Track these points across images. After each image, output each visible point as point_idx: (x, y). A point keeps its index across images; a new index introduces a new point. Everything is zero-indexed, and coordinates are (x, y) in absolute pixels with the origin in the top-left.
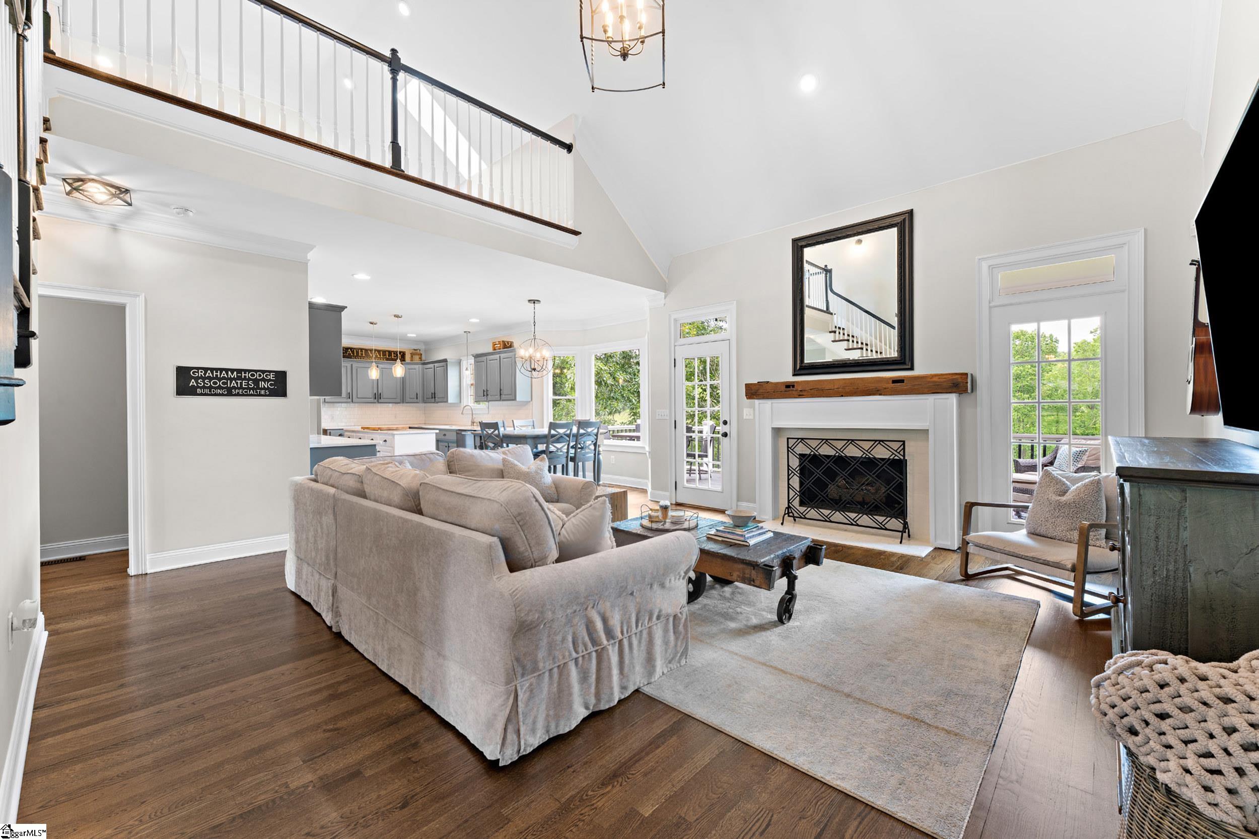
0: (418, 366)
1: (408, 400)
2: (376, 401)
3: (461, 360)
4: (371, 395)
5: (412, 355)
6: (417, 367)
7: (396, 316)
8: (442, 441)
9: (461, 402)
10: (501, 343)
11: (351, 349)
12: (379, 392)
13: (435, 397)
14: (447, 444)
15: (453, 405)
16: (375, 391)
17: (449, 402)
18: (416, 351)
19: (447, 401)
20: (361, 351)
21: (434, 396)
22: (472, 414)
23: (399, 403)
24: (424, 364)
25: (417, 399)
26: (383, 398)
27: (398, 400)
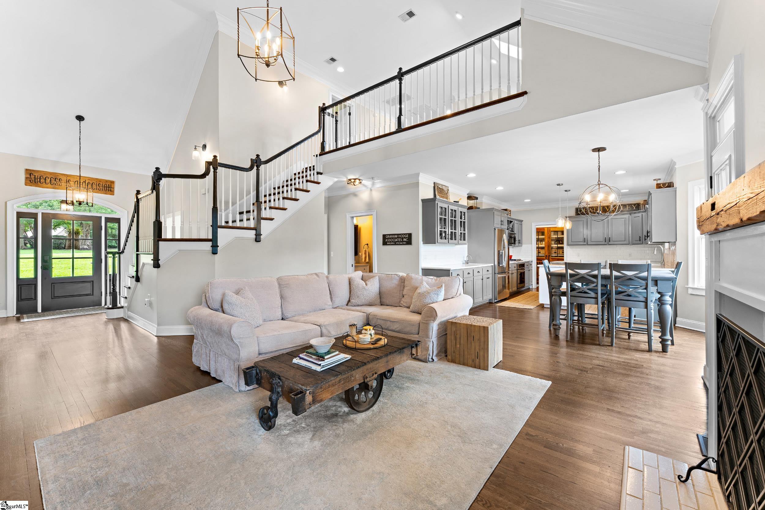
1: (634, 242)
2: (606, 243)
4: (602, 239)
7: (558, 185)
12: (609, 237)
16: (606, 236)
25: (640, 241)
26: (612, 241)
27: (627, 242)
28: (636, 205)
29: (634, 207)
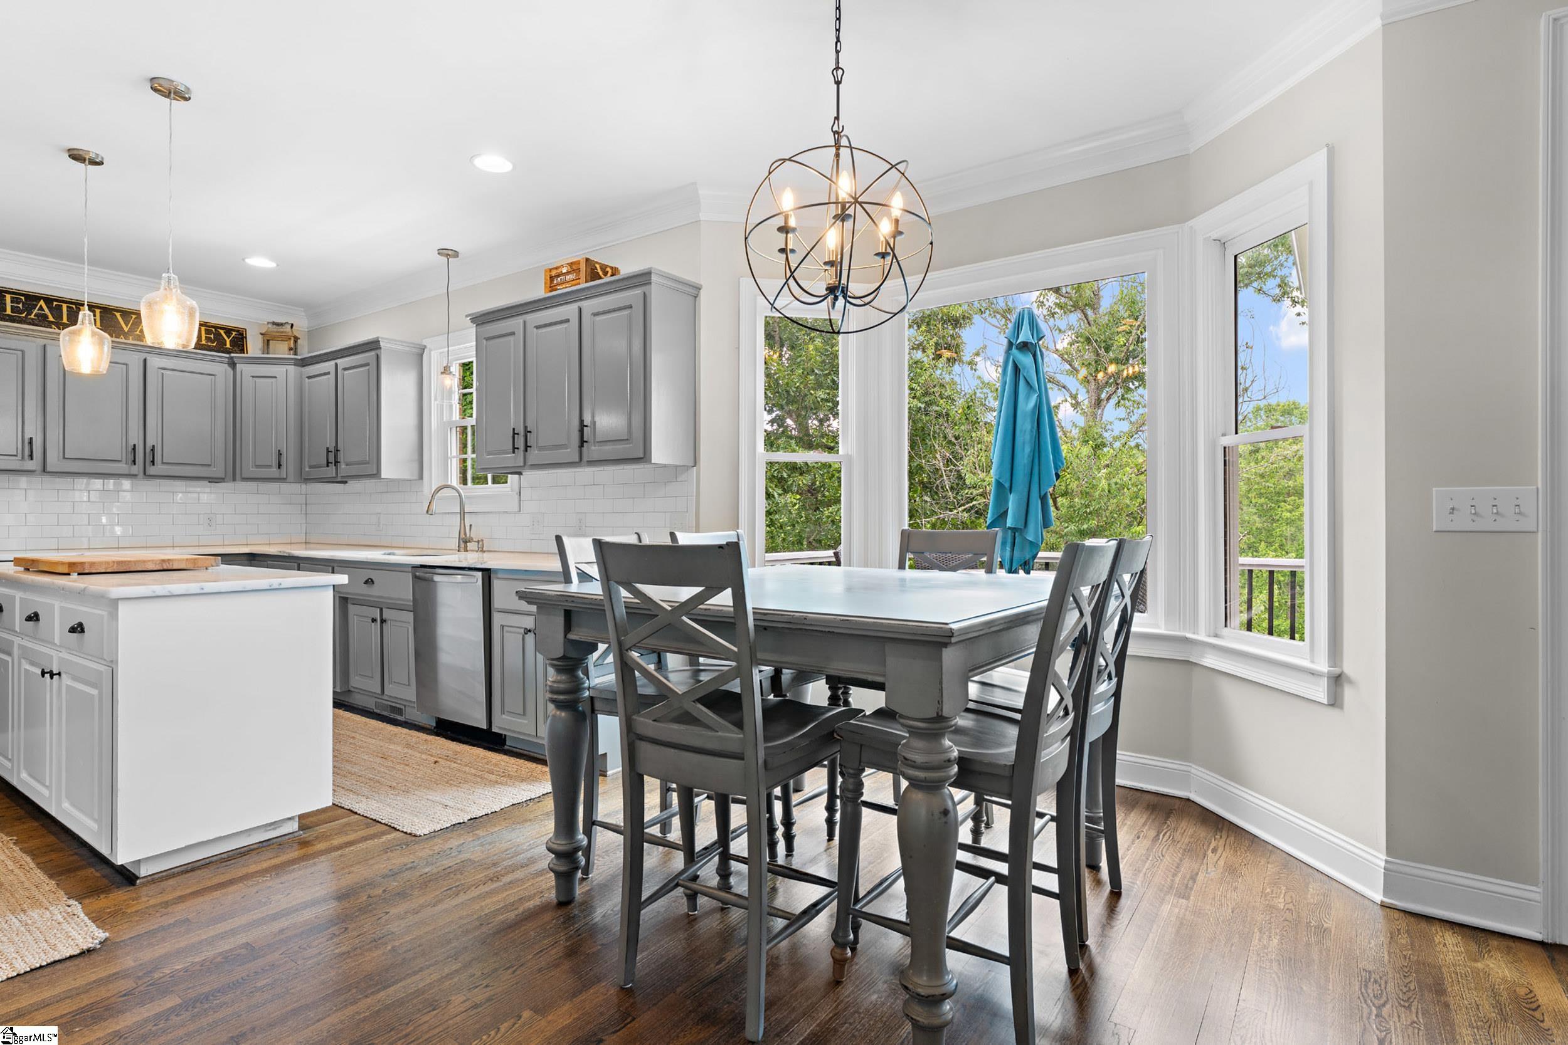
0: (283, 369)
1: (250, 470)
2: (136, 469)
3: (423, 348)
4: (118, 452)
5: (268, 340)
6: (278, 370)
8: (359, 603)
9: (421, 477)
10: (583, 267)
12: (149, 443)
13: (336, 462)
14: (376, 614)
15: (396, 484)
16: (135, 438)
17: (384, 474)
18: (281, 329)
19: (377, 475)
21: (333, 457)
22: (463, 514)
23: (222, 479)
24: (304, 363)
25: (279, 468)
26: (163, 463)
27: (217, 471)
28: (234, 333)
29: (228, 341)
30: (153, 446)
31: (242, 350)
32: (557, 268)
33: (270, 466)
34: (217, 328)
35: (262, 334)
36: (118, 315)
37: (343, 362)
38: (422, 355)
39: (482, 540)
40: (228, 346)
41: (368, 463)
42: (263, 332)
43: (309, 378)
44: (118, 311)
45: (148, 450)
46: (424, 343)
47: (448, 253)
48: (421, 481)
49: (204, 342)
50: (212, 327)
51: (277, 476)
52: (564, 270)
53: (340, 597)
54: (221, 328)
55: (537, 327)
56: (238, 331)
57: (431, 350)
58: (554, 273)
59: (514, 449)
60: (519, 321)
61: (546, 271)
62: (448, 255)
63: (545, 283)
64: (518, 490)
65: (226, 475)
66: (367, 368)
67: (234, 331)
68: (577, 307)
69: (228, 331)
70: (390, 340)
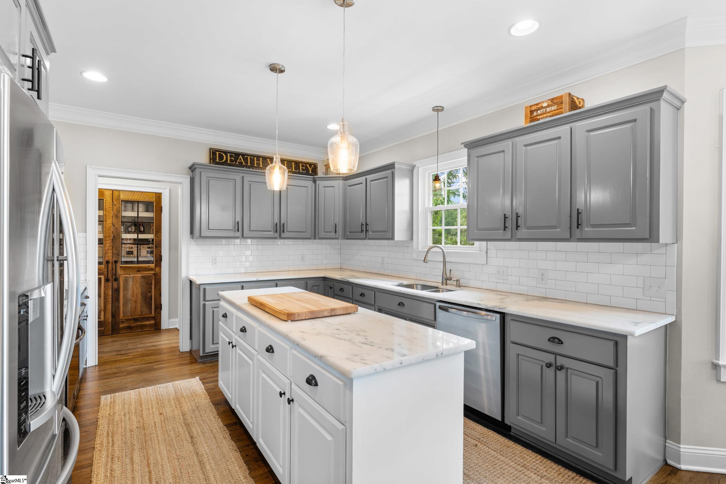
0: (337, 182)
1: (322, 234)
2: (277, 235)
3: (414, 167)
4: (270, 227)
5: (327, 168)
6: (335, 183)
9: (412, 239)
11: (243, 155)
12: (282, 222)
13: (366, 231)
15: (401, 243)
16: (276, 221)
17: (395, 240)
19: (392, 238)
20: (258, 160)
21: (364, 228)
22: (445, 262)
23: (310, 239)
24: (347, 179)
25: (336, 233)
26: (287, 231)
27: (307, 235)
28: (313, 166)
29: (310, 170)
30: (284, 223)
31: (316, 174)
32: (537, 105)
33: (331, 232)
34: (306, 163)
35: (325, 165)
36: (268, 160)
37: (370, 177)
38: (413, 170)
39: (459, 280)
40: (310, 172)
41: (386, 232)
42: (325, 164)
43: (350, 186)
44: (268, 158)
45: (281, 225)
46: (414, 163)
47: (438, 109)
48: (411, 241)
49: (301, 171)
50: (304, 163)
51: (334, 237)
52: (545, 105)
53: (378, 308)
54: (308, 164)
55: (526, 146)
56: (314, 165)
57: (418, 168)
58: (533, 108)
59: (505, 227)
60: (509, 142)
61: (526, 108)
62: (438, 110)
63: (526, 116)
64: (486, 251)
65: (311, 237)
66: (386, 179)
67: (313, 165)
68: (569, 127)
69: (310, 165)
70: (400, 163)
